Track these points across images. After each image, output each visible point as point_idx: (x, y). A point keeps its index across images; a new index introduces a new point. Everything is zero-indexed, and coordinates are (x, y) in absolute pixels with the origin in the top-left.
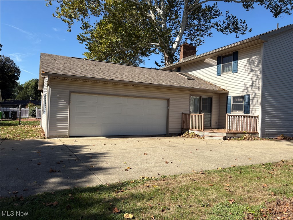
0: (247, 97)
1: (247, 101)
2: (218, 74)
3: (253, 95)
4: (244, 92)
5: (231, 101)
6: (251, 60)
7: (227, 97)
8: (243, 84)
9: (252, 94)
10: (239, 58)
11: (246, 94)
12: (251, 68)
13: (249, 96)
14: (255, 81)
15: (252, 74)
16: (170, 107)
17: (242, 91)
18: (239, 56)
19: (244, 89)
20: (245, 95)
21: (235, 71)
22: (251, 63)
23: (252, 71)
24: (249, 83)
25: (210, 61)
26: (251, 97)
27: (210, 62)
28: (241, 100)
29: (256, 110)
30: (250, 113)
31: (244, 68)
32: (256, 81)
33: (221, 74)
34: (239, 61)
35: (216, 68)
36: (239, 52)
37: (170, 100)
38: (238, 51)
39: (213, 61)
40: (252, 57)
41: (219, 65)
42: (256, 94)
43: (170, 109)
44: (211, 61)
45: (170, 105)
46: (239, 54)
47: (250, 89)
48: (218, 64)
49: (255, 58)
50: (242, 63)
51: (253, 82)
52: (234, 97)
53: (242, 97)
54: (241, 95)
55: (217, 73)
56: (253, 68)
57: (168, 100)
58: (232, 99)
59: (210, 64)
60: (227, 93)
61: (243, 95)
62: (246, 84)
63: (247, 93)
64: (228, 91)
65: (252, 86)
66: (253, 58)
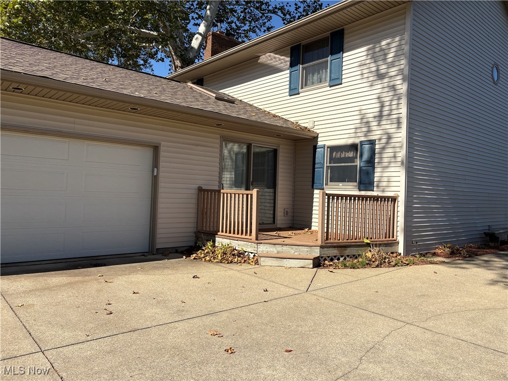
0: (367, 147)
1: (366, 156)
2: (293, 91)
3: (384, 141)
4: (359, 134)
5: (323, 159)
6: (377, 50)
7: (315, 148)
8: (357, 113)
9: (380, 139)
10: (346, 46)
11: (363, 139)
12: (378, 70)
13: (372, 143)
14: (388, 103)
16: (161, 169)
17: (353, 131)
18: (345, 41)
19: (358, 126)
20: (361, 142)
21: (336, 81)
23: (380, 76)
24: (373, 109)
25: (271, 59)
26: (377, 146)
27: (273, 63)
28: (351, 154)
29: (392, 180)
30: (375, 189)
31: (359, 73)
32: (391, 105)
33: (300, 90)
34: (345, 55)
35: (288, 75)
36: (346, 32)
37: (162, 148)
38: (343, 30)
39: (280, 60)
40: (380, 42)
41: (294, 69)
42: (389, 138)
43: (161, 174)
44: (275, 58)
45: (161, 164)
46: (345, 36)
47: (374, 124)
48: (292, 65)
49: (388, 44)
51: (382, 106)
52: (333, 149)
53: (354, 147)
54: (350, 141)
55: (290, 89)
56: (383, 68)
57: (156, 149)
59: (272, 67)
60: (316, 138)
61: (357, 141)
62: (363, 112)
63: (365, 136)
64: (318, 131)
65: (380, 117)
66: (384, 43)
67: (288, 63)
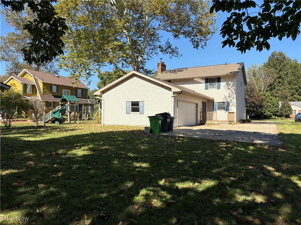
0: (227, 103)
3: (230, 102)
4: (224, 100)
5: (216, 105)
7: (214, 102)
10: (221, 81)
11: (226, 101)
12: (228, 87)
15: (229, 91)
18: (221, 80)
19: (224, 98)
21: (219, 88)
22: (228, 85)
23: (229, 89)
24: (227, 95)
27: (199, 81)
28: (223, 104)
29: (233, 109)
30: (230, 111)
31: (224, 87)
32: (232, 95)
33: (208, 89)
34: (221, 83)
35: (205, 85)
39: (201, 81)
42: (232, 101)
46: (221, 79)
47: (228, 98)
48: (206, 83)
50: (223, 84)
51: (230, 95)
52: (218, 103)
54: (222, 101)
55: (205, 88)
56: (230, 87)
58: (217, 103)
62: (225, 95)
64: (214, 99)
65: (229, 97)
66: (229, 82)
67: (205, 82)
